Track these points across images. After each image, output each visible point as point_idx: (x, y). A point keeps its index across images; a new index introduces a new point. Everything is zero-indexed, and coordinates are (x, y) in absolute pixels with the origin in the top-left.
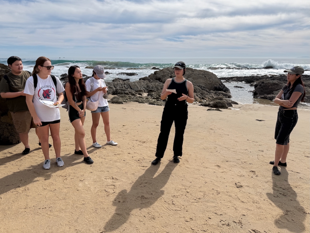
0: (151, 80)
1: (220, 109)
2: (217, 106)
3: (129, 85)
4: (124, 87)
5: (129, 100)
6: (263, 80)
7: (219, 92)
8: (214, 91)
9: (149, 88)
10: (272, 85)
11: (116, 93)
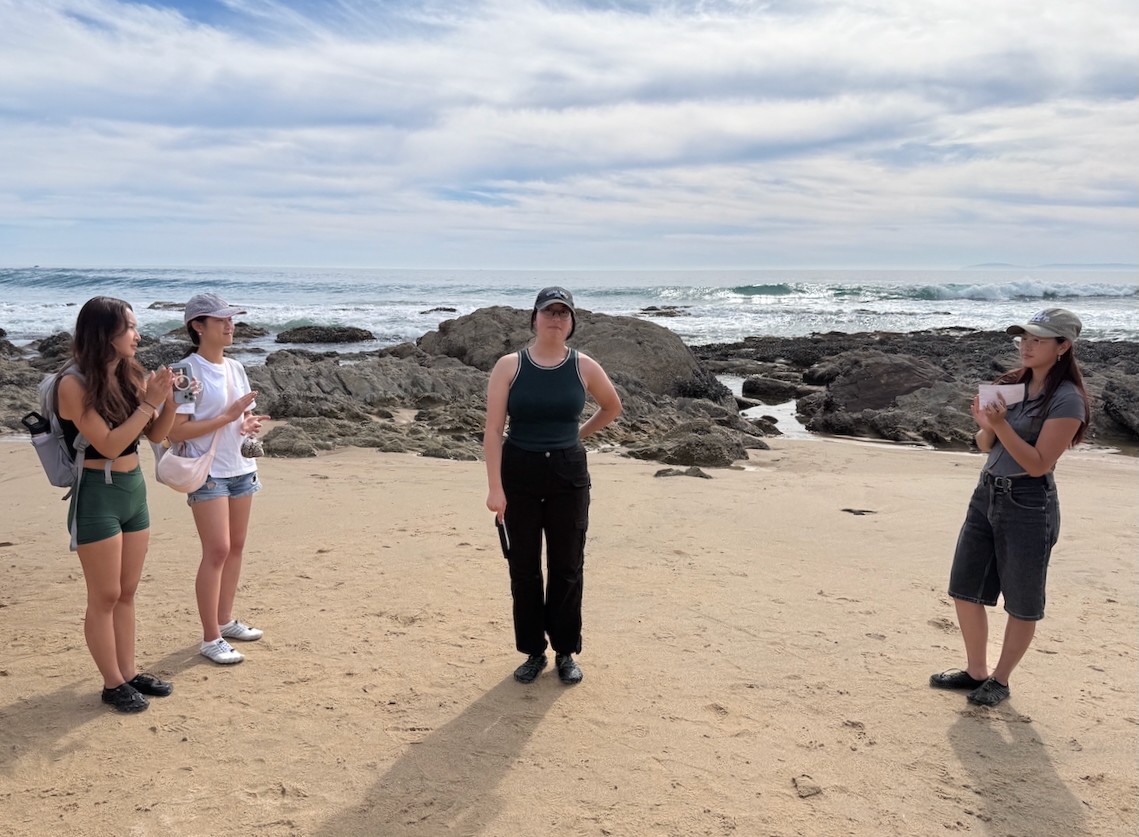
0: (429, 357)
1: (702, 469)
2: (692, 456)
3: (338, 376)
4: (318, 384)
5: (339, 439)
6: (856, 355)
7: (696, 400)
8: (675, 397)
9: (422, 388)
10: (888, 373)
11: (283, 413)
